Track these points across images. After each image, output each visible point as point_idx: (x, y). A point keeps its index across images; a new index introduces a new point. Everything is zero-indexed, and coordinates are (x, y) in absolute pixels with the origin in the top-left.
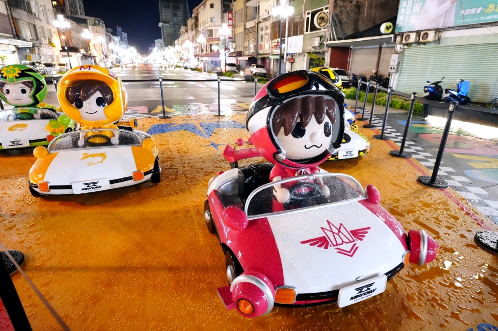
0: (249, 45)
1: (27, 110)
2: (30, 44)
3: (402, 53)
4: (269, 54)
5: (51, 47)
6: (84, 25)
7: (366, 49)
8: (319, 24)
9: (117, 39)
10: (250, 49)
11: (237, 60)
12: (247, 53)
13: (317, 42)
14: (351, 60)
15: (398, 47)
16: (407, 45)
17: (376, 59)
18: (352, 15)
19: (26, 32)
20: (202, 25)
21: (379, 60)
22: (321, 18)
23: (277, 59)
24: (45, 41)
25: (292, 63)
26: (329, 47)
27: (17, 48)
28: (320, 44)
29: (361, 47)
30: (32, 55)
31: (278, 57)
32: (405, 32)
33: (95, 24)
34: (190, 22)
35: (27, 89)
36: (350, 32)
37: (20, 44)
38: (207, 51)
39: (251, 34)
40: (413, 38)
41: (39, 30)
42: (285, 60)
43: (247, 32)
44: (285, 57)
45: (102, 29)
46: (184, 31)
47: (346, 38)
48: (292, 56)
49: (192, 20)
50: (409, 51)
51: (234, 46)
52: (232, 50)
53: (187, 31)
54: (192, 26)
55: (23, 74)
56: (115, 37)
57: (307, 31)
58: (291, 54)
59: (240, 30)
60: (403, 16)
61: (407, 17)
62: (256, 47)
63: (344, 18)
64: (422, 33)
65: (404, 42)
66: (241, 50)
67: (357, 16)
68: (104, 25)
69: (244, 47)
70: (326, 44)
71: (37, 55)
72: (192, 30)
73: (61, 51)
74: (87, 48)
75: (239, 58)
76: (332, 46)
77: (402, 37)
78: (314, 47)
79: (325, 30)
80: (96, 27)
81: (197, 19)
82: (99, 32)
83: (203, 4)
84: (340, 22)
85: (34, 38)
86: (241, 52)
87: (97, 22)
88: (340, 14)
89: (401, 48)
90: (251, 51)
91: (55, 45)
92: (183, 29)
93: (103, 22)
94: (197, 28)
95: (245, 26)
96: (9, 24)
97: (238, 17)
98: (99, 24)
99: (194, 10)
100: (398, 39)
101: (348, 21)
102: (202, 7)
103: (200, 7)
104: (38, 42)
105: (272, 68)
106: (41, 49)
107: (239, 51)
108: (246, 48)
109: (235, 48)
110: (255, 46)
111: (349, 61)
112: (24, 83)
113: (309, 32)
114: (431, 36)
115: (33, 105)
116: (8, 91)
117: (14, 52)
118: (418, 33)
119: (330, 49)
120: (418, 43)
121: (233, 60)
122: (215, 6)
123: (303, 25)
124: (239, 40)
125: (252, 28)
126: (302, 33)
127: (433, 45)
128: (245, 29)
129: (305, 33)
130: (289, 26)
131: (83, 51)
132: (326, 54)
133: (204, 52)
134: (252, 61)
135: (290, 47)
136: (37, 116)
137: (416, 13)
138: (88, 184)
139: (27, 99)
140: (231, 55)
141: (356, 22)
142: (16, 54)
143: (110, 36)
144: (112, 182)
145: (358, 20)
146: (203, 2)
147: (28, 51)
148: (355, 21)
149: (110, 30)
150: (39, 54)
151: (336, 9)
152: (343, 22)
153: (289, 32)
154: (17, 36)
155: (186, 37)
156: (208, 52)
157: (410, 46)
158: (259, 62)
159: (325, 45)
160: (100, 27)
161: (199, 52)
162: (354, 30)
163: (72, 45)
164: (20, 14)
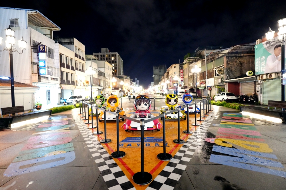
0: (190, 83)
1: (100, 106)
2: (102, 88)
3: (262, 84)
4: (199, 87)
5: (109, 88)
6: (122, 79)
7: (247, 82)
8: (219, 73)
9: (134, 83)
10: (190, 85)
11: (185, 90)
12: (189, 87)
13: (220, 81)
14: (240, 88)
15: (259, 82)
16: (263, 80)
17: (253, 87)
18: (238, 67)
19: (102, 83)
20: (170, 75)
21: (255, 88)
22: (220, 70)
23: (203, 89)
24: (108, 86)
25: (210, 91)
26: (226, 83)
27: (98, 89)
28: (222, 82)
29: (245, 82)
30: (102, 92)
31: (203, 88)
32: (261, 75)
33: (126, 78)
34: (166, 74)
35: (101, 101)
36: (238, 75)
37: (100, 88)
38: (172, 86)
39: (191, 78)
40: (265, 77)
41: (106, 82)
42: (206, 89)
43: (189, 77)
44: (206, 88)
45: (129, 80)
46: (163, 78)
47: (236, 78)
48: (210, 87)
50: (265, 83)
51: (184, 84)
52: (183, 86)
53: (164, 78)
54: (166, 76)
55: (101, 97)
57: (215, 76)
58: (209, 86)
59: (186, 77)
60: (257, 68)
61: (259, 68)
62: (193, 84)
63: (233, 69)
64: (269, 75)
65: (261, 79)
67: (241, 68)
69: (188, 84)
70: (225, 81)
71: (104, 92)
72: (166, 78)
73: (112, 89)
74: (122, 88)
75: (186, 89)
76: (228, 82)
77: (260, 77)
78: (219, 83)
79: (223, 75)
80: (126, 79)
81: (168, 73)
84: (231, 71)
85: (104, 85)
86: (187, 86)
88: (230, 68)
89: (261, 82)
90: (191, 86)
91: (111, 87)
92: (162, 77)
93: (129, 77)
94: (168, 77)
95: (188, 75)
96: (97, 81)
97: (185, 71)
99: (167, 70)
101: (236, 70)
102: (171, 68)
105: (201, 93)
106: (106, 89)
112: (101, 99)
113: (216, 76)
114: (273, 76)
115: (101, 105)
116: (97, 101)
119: (227, 83)
120: (268, 79)
121: (183, 90)
122: (176, 67)
123: (214, 73)
124: (186, 81)
125: (191, 76)
126: (213, 77)
127: (276, 80)
128: (188, 76)
129: (215, 77)
130: (207, 74)
131: (120, 89)
132: (226, 86)
133: (171, 87)
134: (192, 90)
135: (209, 83)
136: (102, 107)
137: (263, 66)
138: (109, 118)
139: (100, 103)
140: (182, 88)
142: (98, 91)
143: (132, 82)
144: (113, 118)
145: (242, 69)
146: (171, 66)
147: (101, 90)
148: (240, 70)
149: (132, 80)
151: (228, 66)
152: (233, 71)
153: (207, 77)
154: (99, 85)
155: (164, 81)
157: (265, 81)
158: (195, 91)
161: (169, 87)
162: (240, 74)
163: (116, 87)
164: (102, 78)
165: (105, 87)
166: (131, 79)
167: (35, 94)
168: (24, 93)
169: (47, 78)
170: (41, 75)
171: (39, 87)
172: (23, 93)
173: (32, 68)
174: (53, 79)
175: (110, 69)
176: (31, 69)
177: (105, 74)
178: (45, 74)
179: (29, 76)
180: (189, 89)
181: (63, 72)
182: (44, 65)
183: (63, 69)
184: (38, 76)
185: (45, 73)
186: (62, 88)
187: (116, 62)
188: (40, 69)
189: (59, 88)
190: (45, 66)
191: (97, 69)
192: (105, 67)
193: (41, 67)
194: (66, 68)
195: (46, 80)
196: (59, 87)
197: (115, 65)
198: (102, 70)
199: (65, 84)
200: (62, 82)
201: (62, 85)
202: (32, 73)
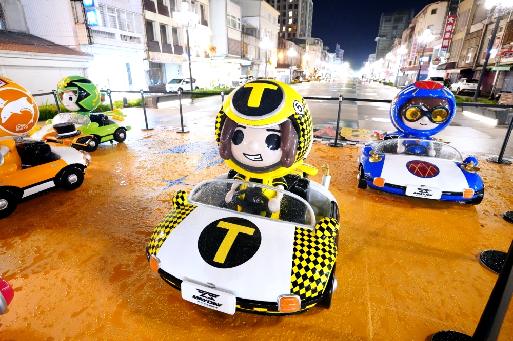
0: (467, 54)
2: (249, 63)
4: (494, 64)
5: (269, 64)
6: (302, 45)
9: (332, 56)
10: (467, 58)
11: (448, 74)
12: (463, 64)
19: (251, 54)
20: (417, 34)
23: (506, 72)
27: (242, 66)
30: (251, 71)
31: (508, 68)
33: (314, 44)
34: (406, 33)
35: (73, 97)
37: (245, 62)
39: (474, 40)
43: (469, 37)
45: (319, 47)
46: (397, 43)
49: (407, 31)
51: (447, 57)
52: (443, 62)
53: (400, 44)
54: (407, 37)
55: (70, 84)
56: (330, 54)
59: (461, 36)
62: (477, 57)
66: (455, 61)
68: (322, 44)
69: (460, 57)
71: (256, 72)
72: (406, 42)
73: (276, 68)
74: (299, 66)
75: (451, 71)
80: (314, 46)
81: (413, 29)
82: (316, 50)
83: (423, 11)
85: (257, 58)
86: (454, 63)
87: (316, 41)
90: (468, 62)
91: (272, 63)
92: (396, 41)
93: (321, 41)
94: (411, 40)
95: (468, 30)
96: (240, 48)
97: (461, 20)
98: (318, 43)
99: (413, 20)
102: (422, 15)
103: (420, 15)
104: (259, 61)
105: (494, 84)
106: (260, 66)
107: (452, 62)
108: (463, 58)
109: (448, 59)
110: (475, 55)
112: (71, 92)
117: (239, 69)
121: (442, 74)
122: (437, 12)
124: (456, 49)
125: (477, 31)
128: (468, 33)
131: (294, 67)
133: (412, 66)
134: (467, 74)
140: (440, 68)
142: (240, 70)
143: (325, 53)
146: (423, 9)
147: (249, 67)
149: (327, 48)
150: (258, 70)
154: (243, 57)
155: (398, 50)
156: (416, 65)
158: (477, 76)
160: (318, 45)
161: (407, 65)
163: (286, 63)
164: (251, 40)
165: (256, 62)
166: (324, 46)
167: (87, 70)
168: (62, 67)
169: (112, 35)
170: (92, 28)
171: (93, 56)
172: (59, 68)
173: (73, 11)
174: (131, 38)
175: (272, 21)
176: (72, 13)
177: (259, 31)
178: (97, 25)
179: (72, 30)
180: (459, 71)
181: (153, 23)
182: (91, 3)
183: (150, 15)
184: (88, 28)
185: (96, 23)
186: (151, 60)
187: (296, 6)
188: (87, 12)
189: (144, 59)
190: (93, 5)
191: (239, 20)
192: (261, 15)
193: (87, 6)
194: (159, 13)
195: (109, 41)
196: (145, 56)
197: (294, 14)
198: (254, 22)
199: (157, 50)
200: (152, 45)
201: (151, 53)
202: (76, 23)
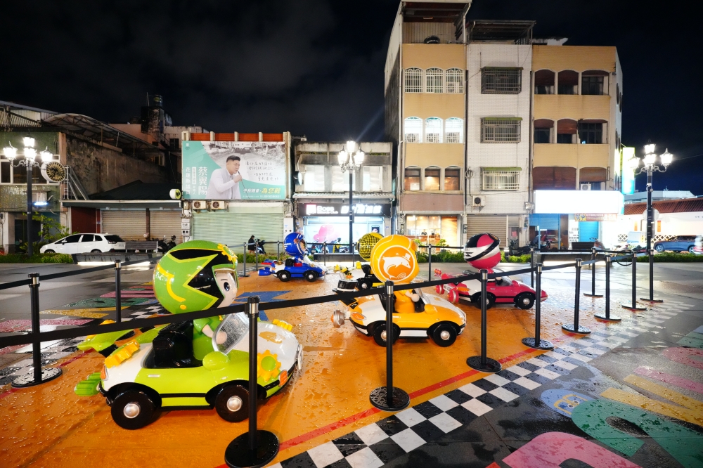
3: (191, 218)
7: (124, 211)
8: (51, 176)
13: (42, 199)
14: (101, 223)
15: (186, 213)
16: (196, 210)
17: (143, 223)
18: (93, 171)
21: (148, 224)
22: (53, 169)
26: (68, 207)
28: (48, 202)
29: (117, 209)
32: (194, 200)
36: (93, 191)
40: (203, 205)
50: (197, 217)
57: (5, 181)
60: (189, 185)
61: (194, 187)
63: (83, 173)
64: (212, 202)
65: (194, 208)
67: (98, 173)
70: (64, 203)
76: (74, 205)
77: (191, 203)
79: (56, 184)
88: (76, 168)
89: (190, 213)
100: (186, 205)
101: (88, 178)
111: (99, 225)
113: (12, 183)
114: (222, 206)
118: (208, 201)
119: (70, 210)
120: (208, 209)
127: (223, 212)
129: (2, 183)
132: (63, 215)
137: (203, 185)
141: (98, 181)
145: (100, 178)
148: (97, 179)
151: (71, 161)
152: (83, 177)
159: (62, 204)
162: (97, 188)
